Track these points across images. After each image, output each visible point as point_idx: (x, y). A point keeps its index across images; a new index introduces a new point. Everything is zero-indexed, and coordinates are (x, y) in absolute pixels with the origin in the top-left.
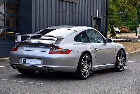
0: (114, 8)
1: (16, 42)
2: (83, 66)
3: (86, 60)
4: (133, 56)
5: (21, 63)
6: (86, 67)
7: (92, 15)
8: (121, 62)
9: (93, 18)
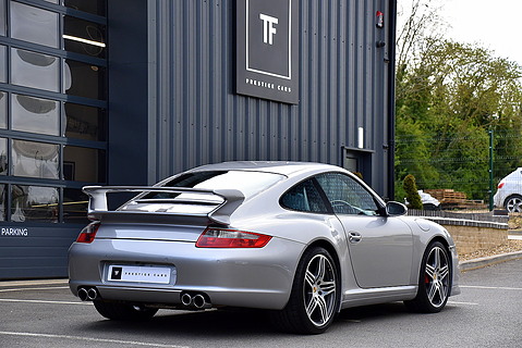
0: (418, 132)
1: (91, 214)
2: (309, 289)
3: (321, 268)
4: (480, 270)
5: (106, 280)
6: (320, 293)
7: (342, 142)
8: (436, 281)
9: (345, 151)
